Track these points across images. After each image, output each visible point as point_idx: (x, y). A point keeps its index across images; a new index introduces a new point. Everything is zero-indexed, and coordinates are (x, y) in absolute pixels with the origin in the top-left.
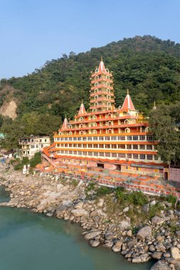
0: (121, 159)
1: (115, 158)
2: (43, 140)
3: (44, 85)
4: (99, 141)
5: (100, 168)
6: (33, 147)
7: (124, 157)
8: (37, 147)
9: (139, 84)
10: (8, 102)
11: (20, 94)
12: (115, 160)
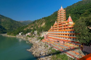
0: (66, 39)
1: (64, 39)
2: (46, 32)
3: (52, 18)
4: (59, 33)
5: (58, 42)
6: (43, 34)
7: (67, 39)
8: (44, 34)
9: (82, 14)
10: (43, 23)
11: (46, 21)
12: (63, 40)
